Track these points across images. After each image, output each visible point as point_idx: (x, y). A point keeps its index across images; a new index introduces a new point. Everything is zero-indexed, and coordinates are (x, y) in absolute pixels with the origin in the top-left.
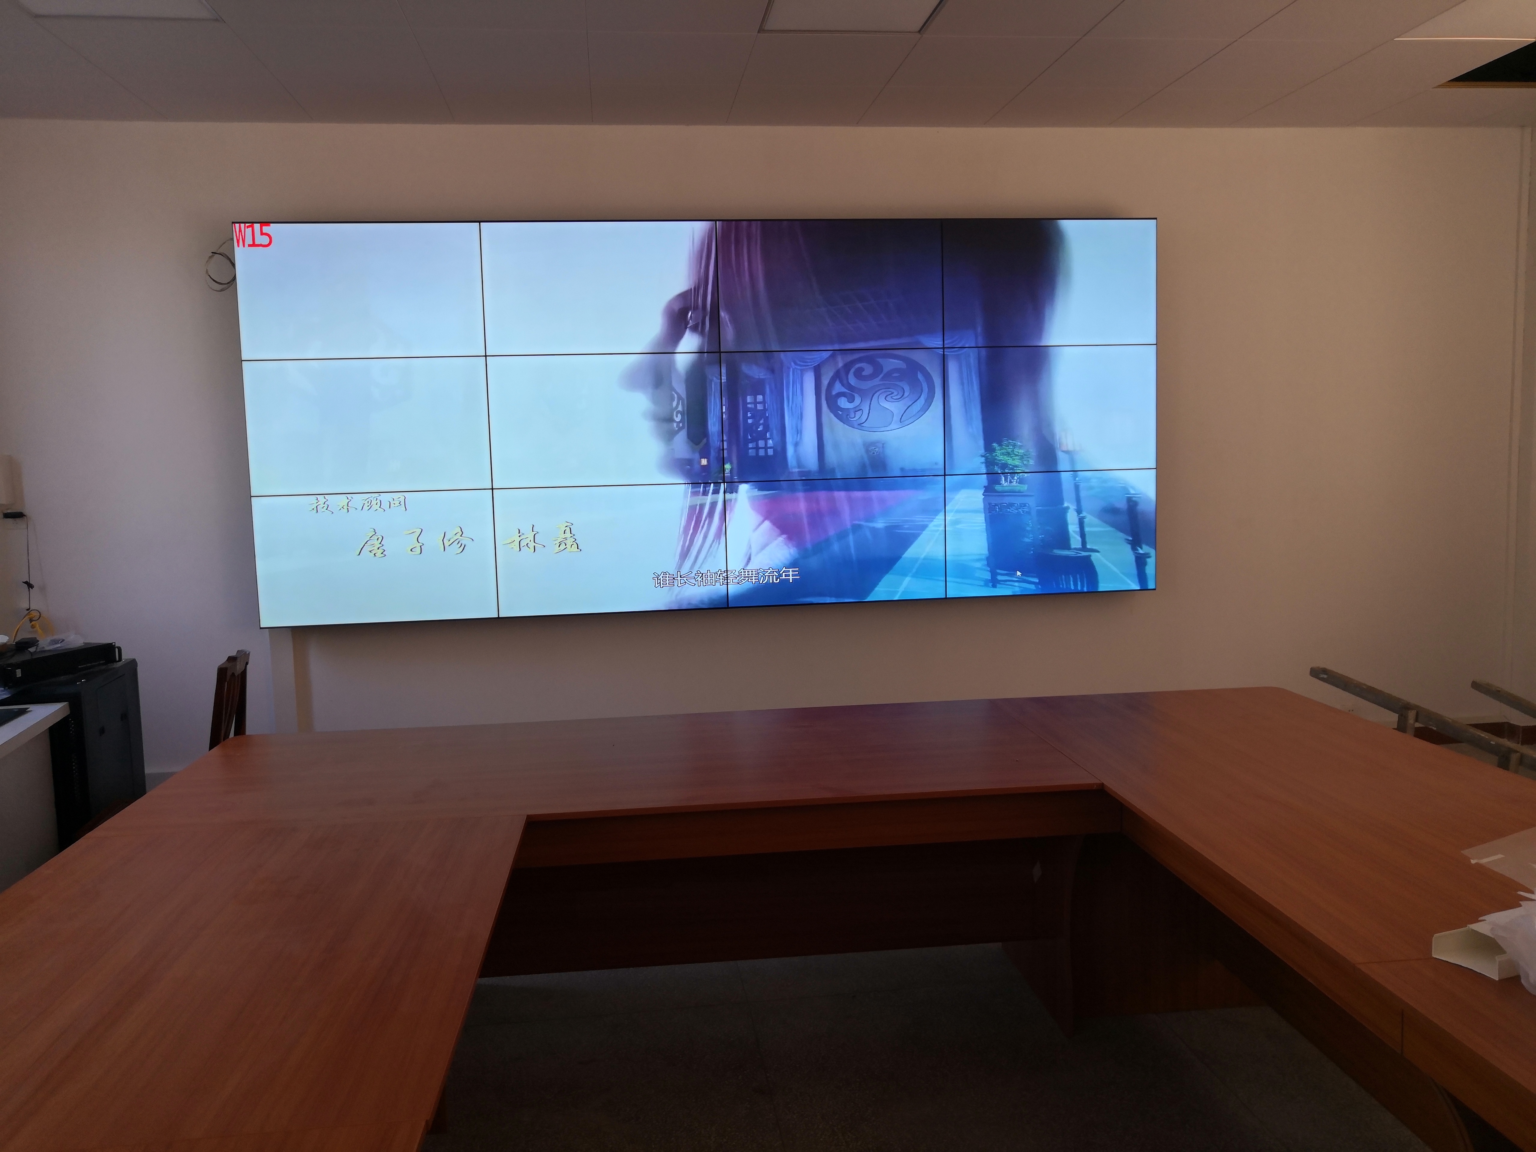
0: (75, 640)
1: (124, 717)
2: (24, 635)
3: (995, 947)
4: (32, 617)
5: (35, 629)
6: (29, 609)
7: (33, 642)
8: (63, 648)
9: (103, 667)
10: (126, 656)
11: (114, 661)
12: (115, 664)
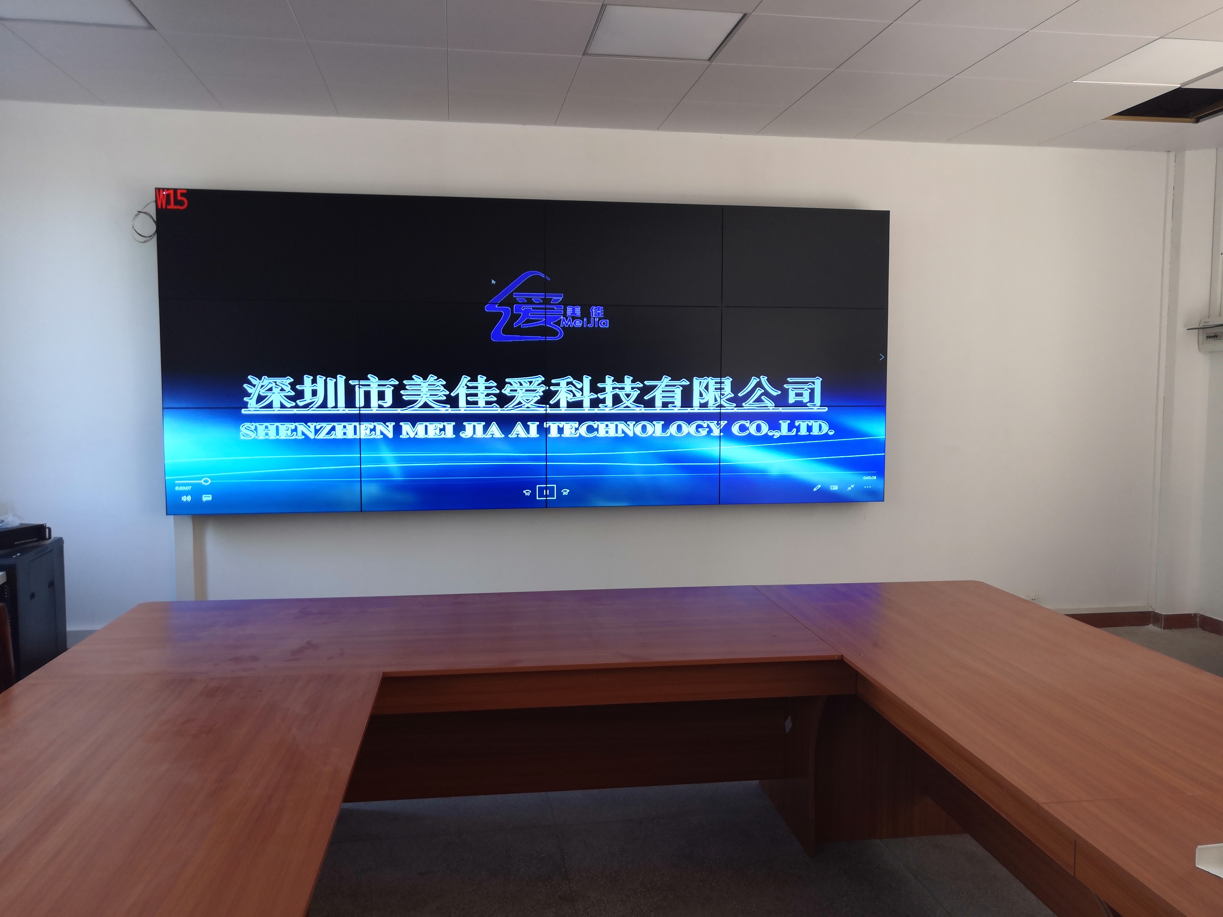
0: (13, 521)
1: (51, 584)
3: (757, 782)
8: (2, 527)
9: (36, 544)
10: (55, 535)
11: (45, 539)
12: (45, 541)
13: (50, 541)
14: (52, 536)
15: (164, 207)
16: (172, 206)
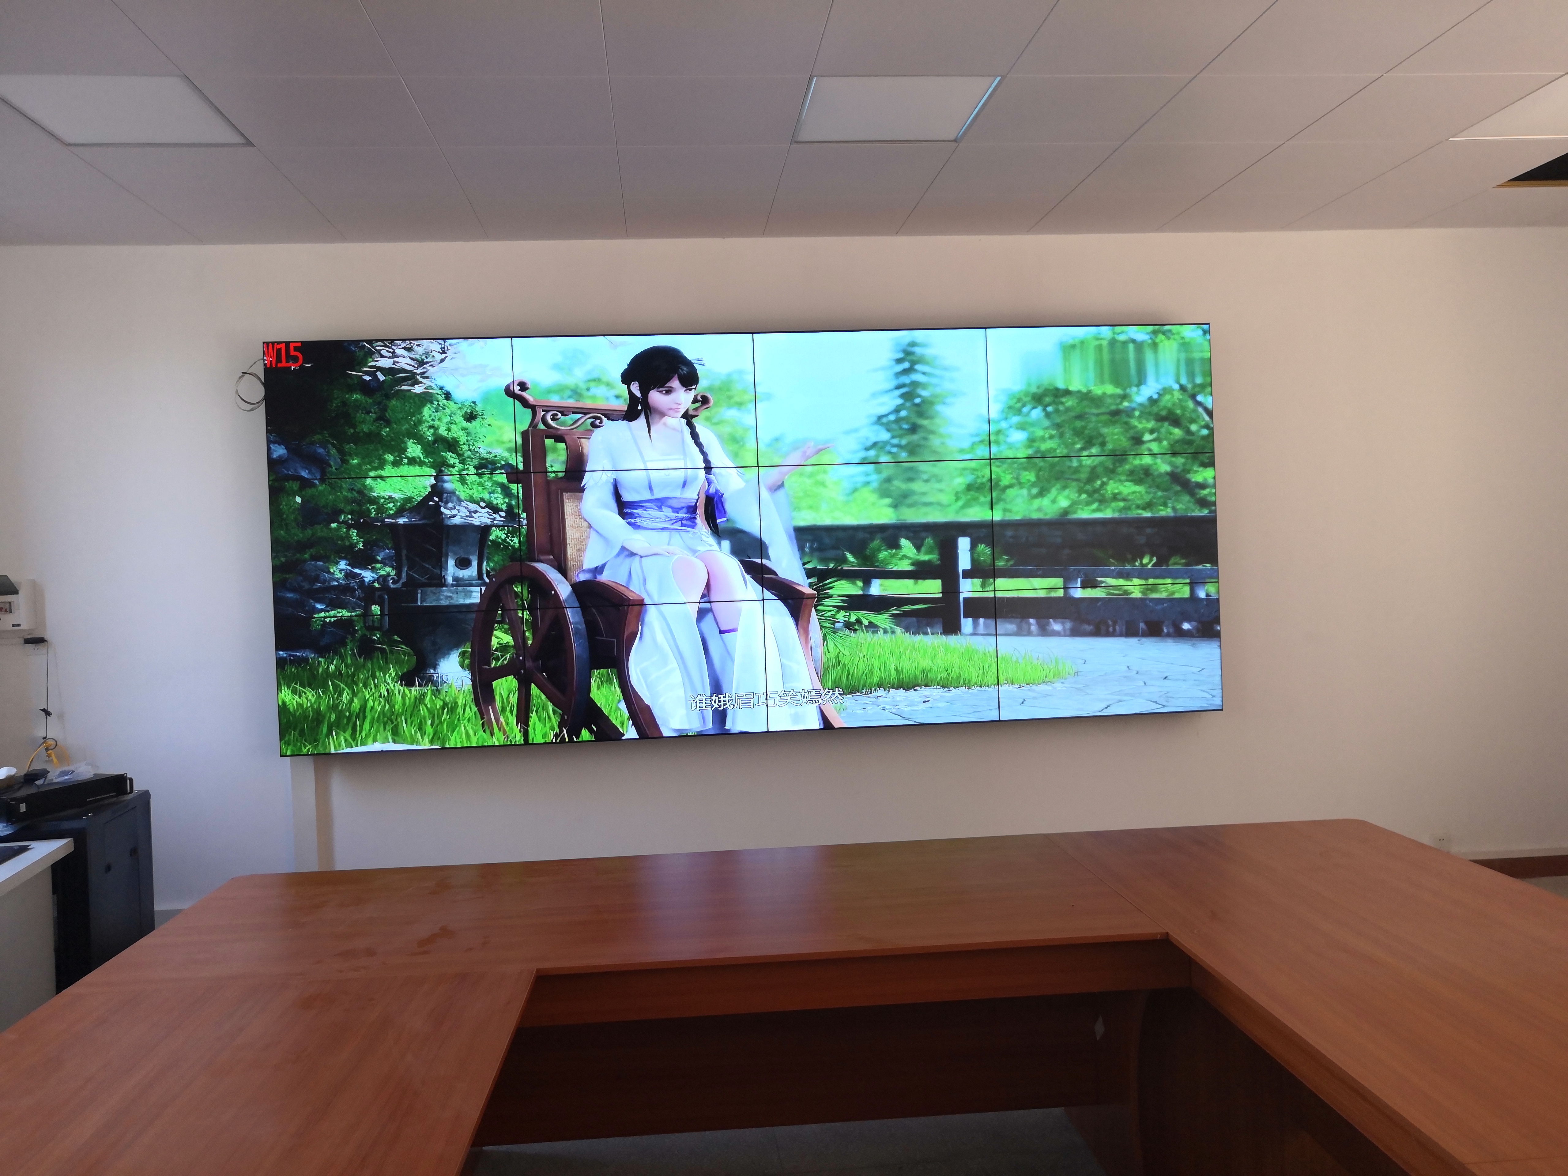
0: (84, 771)
1: (134, 852)
2: (38, 766)
3: (1057, 1111)
4: (49, 746)
5: (48, 759)
6: (46, 737)
7: (43, 774)
8: (73, 780)
9: (114, 800)
10: (137, 787)
11: (125, 793)
12: (126, 796)
13: (130, 796)
14: (134, 789)
15: (274, 366)
16: (284, 364)
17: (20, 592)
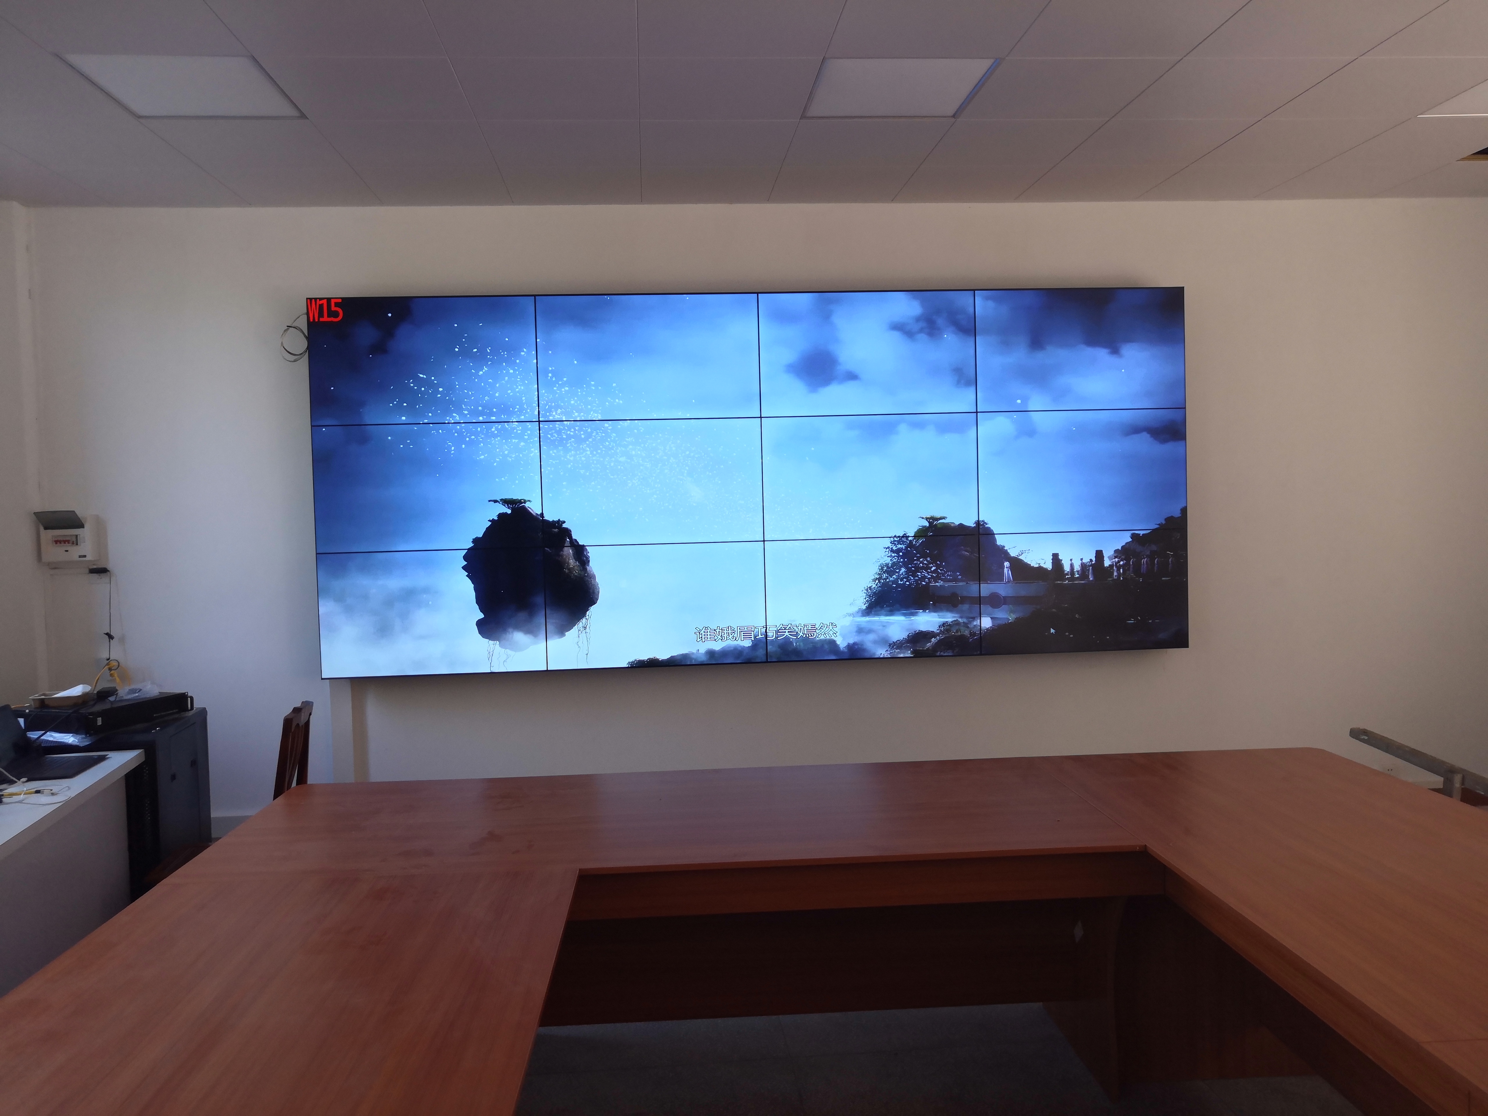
0: (151, 690)
1: (194, 763)
2: (104, 685)
3: (1037, 1006)
4: (112, 667)
5: (114, 678)
6: (109, 659)
7: (112, 692)
8: (140, 697)
9: (177, 716)
10: (196, 705)
11: (186, 710)
12: (187, 712)
13: (191, 713)
14: (194, 707)
15: (316, 320)
16: (325, 318)
17: (86, 526)
